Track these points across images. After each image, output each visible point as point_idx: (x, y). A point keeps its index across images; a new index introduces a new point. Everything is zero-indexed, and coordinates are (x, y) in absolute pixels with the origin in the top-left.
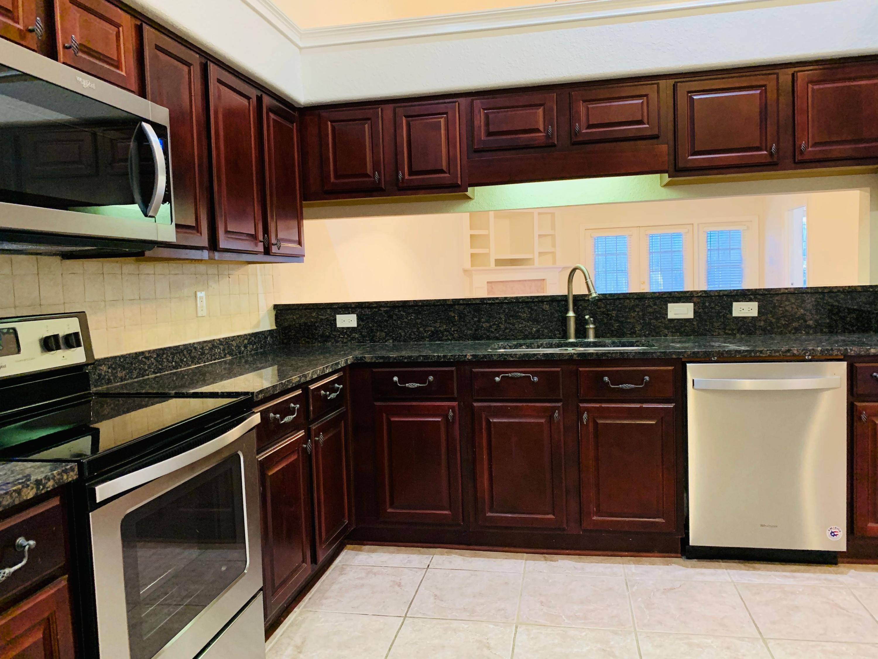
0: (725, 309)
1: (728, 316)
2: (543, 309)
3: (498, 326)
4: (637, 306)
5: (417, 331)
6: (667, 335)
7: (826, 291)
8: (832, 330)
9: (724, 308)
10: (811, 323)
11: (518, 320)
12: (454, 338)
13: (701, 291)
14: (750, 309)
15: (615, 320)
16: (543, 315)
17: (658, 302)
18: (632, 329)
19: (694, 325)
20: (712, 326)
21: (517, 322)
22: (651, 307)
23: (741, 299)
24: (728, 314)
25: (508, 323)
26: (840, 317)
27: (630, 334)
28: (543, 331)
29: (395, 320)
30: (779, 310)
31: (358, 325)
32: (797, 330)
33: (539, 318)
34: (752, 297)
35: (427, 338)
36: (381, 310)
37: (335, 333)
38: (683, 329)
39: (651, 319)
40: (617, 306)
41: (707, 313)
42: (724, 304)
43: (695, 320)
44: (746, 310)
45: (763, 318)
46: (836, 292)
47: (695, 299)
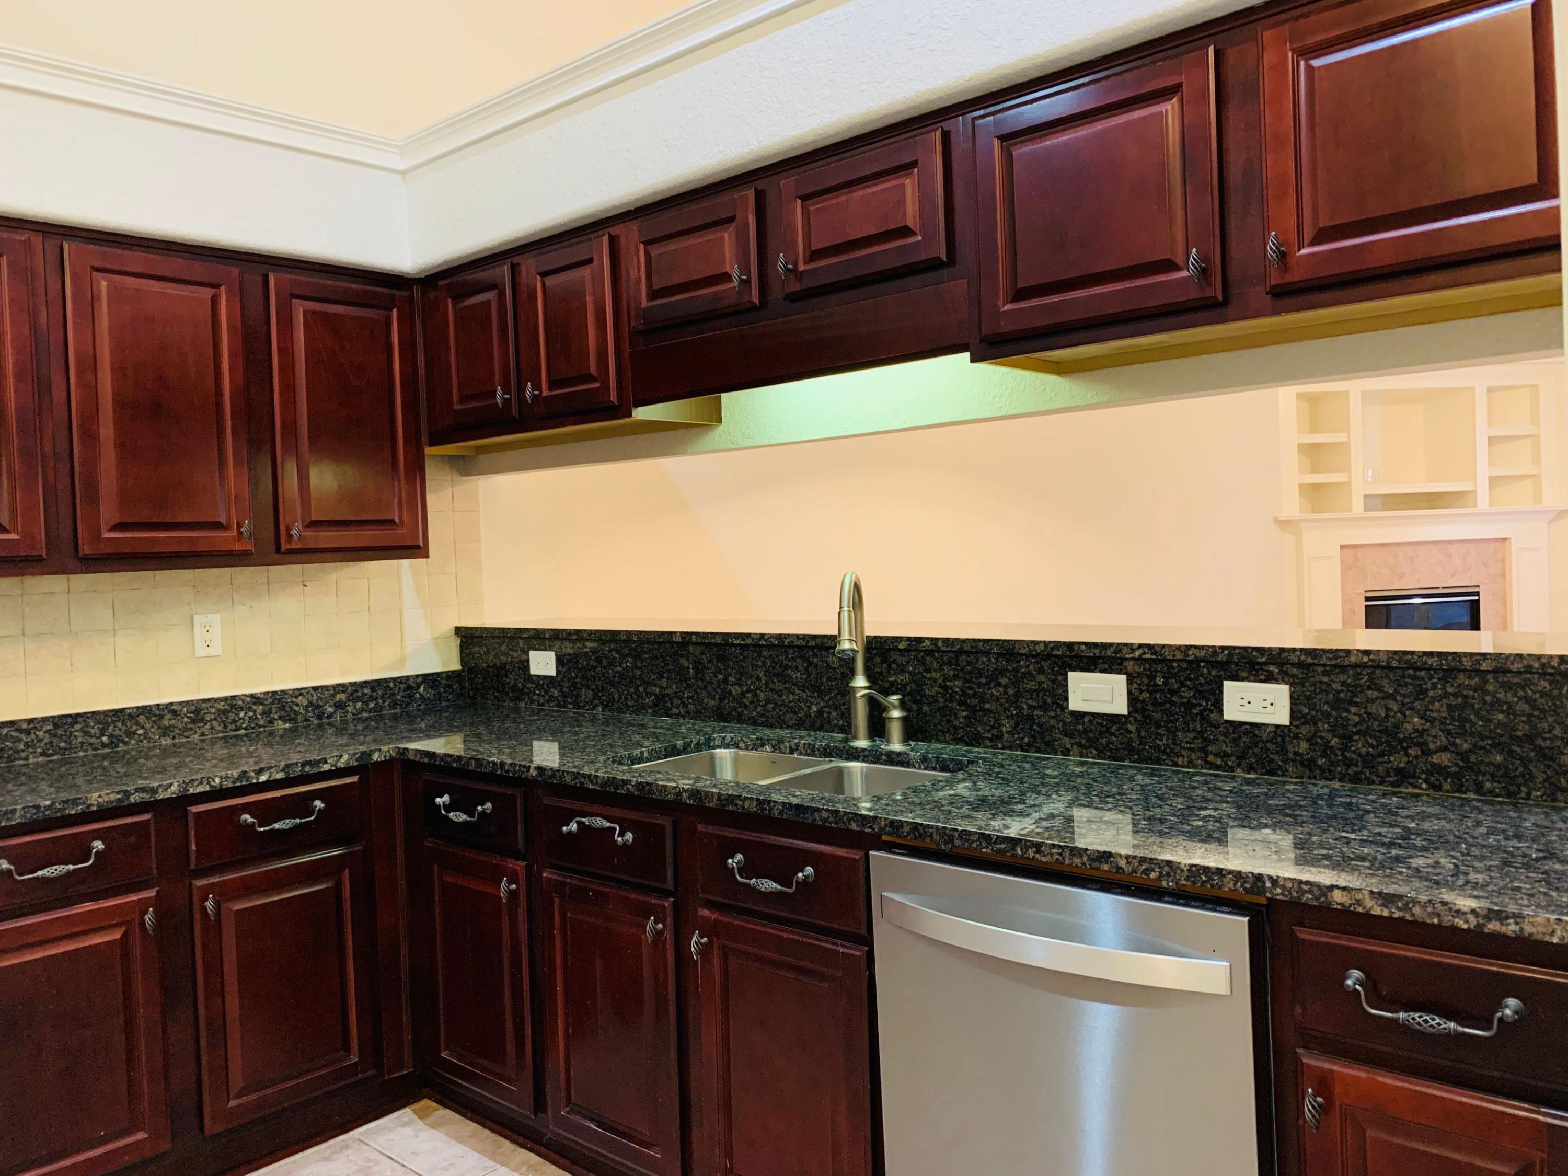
0: (1204, 698)
1: (1213, 716)
2: (828, 665)
3: (756, 695)
4: (1003, 672)
5: (635, 693)
6: (1069, 750)
7: (1484, 666)
8: (1513, 788)
9: (1203, 695)
10: (1443, 759)
11: (787, 685)
12: (688, 712)
13: (1141, 646)
14: (1267, 704)
15: (961, 703)
16: (829, 679)
17: (1045, 664)
18: (993, 727)
19: (1131, 732)
20: (1174, 739)
21: (785, 688)
22: (1033, 678)
23: (1245, 674)
24: (1212, 711)
25: (772, 690)
26: (1539, 750)
27: (991, 740)
28: (829, 713)
29: (605, 667)
30: (1349, 711)
31: (558, 672)
32: (1404, 776)
33: (822, 683)
34: (1274, 669)
35: (649, 707)
36: (586, 647)
37: (529, 685)
38: (1104, 741)
39: (1031, 707)
40: (962, 669)
41: (1161, 704)
42: (1202, 685)
43: (1132, 719)
44: (1257, 705)
45: (1304, 730)
46: (1519, 673)
47: (1130, 665)
